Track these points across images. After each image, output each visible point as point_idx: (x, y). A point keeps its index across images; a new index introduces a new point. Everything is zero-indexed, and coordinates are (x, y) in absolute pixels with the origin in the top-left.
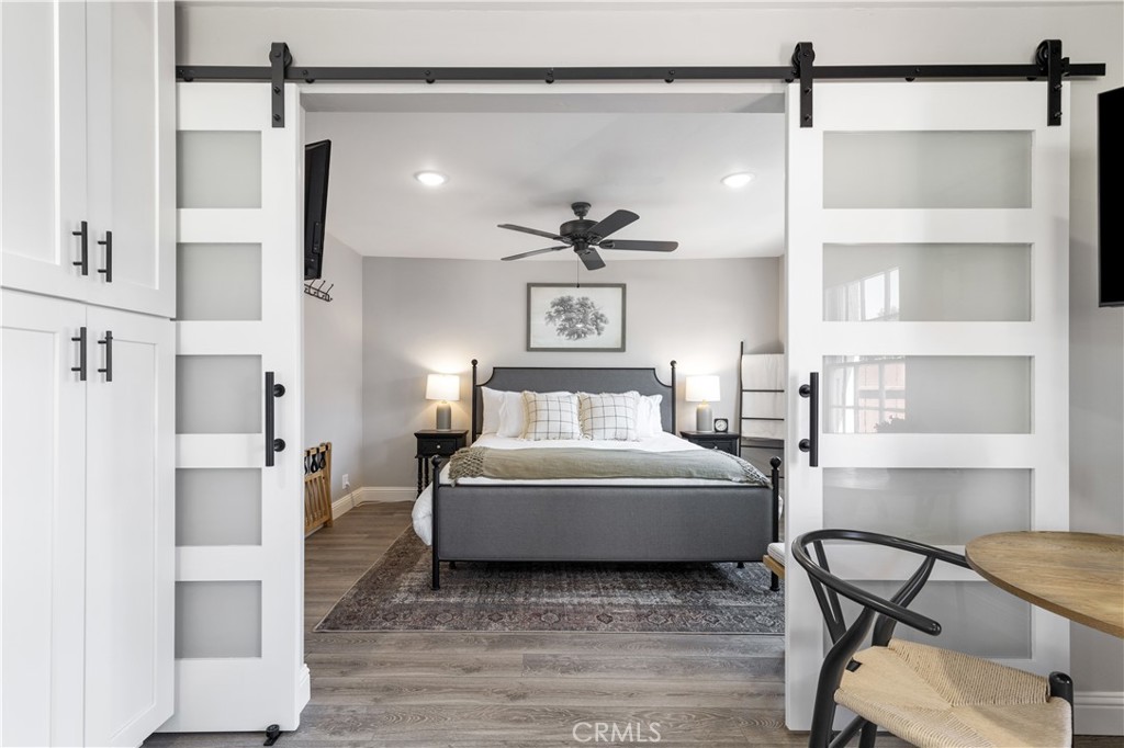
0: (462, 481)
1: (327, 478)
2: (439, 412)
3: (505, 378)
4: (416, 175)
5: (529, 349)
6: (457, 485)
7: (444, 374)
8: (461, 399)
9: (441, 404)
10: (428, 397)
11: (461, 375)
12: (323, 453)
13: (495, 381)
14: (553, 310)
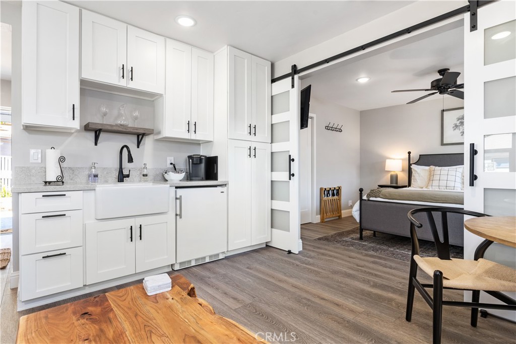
0: (371, 199)
1: (340, 200)
2: (392, 177)
3: (426, 160)
4: (357, 80)
5: (443, 144)
6: (369, 200)
7: (394, 159)
8: (403, 170)
9: (392, 173)
10: (386, 170)
11: (403, 160)
12: (338, 190)
13: (419, 162)
14: (458, 122)
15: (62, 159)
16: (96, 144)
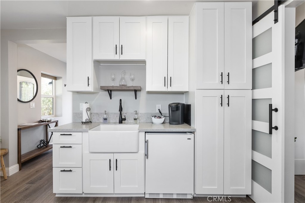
15: (88, 109)
16: (111, 98)
